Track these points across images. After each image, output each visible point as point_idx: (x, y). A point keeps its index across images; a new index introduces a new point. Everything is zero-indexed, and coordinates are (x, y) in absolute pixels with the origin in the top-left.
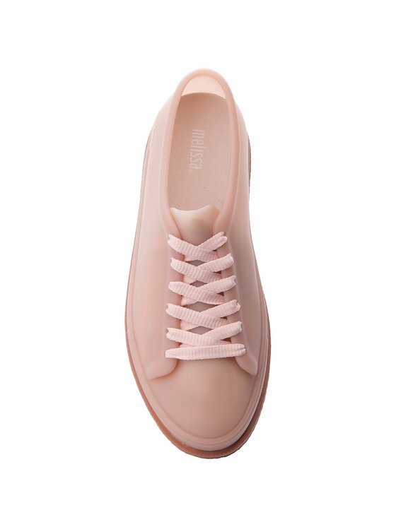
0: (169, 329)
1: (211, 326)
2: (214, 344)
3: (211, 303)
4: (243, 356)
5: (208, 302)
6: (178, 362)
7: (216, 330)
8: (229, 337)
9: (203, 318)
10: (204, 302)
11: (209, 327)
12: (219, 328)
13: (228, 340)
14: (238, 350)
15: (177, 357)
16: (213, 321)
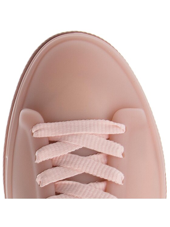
0: (121, 157)
1: (71, 157)
2: (68, 136)
3: (71, 182)
4: (35, 124)
5: (75, 183)
6: (111, 118)
7: (66, 152)
8: (51, 145)
9: (81, 166)
10: (78, 183)
11: (74, 155)
12: (62, 154)
13: (52, 142)
14: (40, 130)
15: (112, 123)
16: (68, 162)
